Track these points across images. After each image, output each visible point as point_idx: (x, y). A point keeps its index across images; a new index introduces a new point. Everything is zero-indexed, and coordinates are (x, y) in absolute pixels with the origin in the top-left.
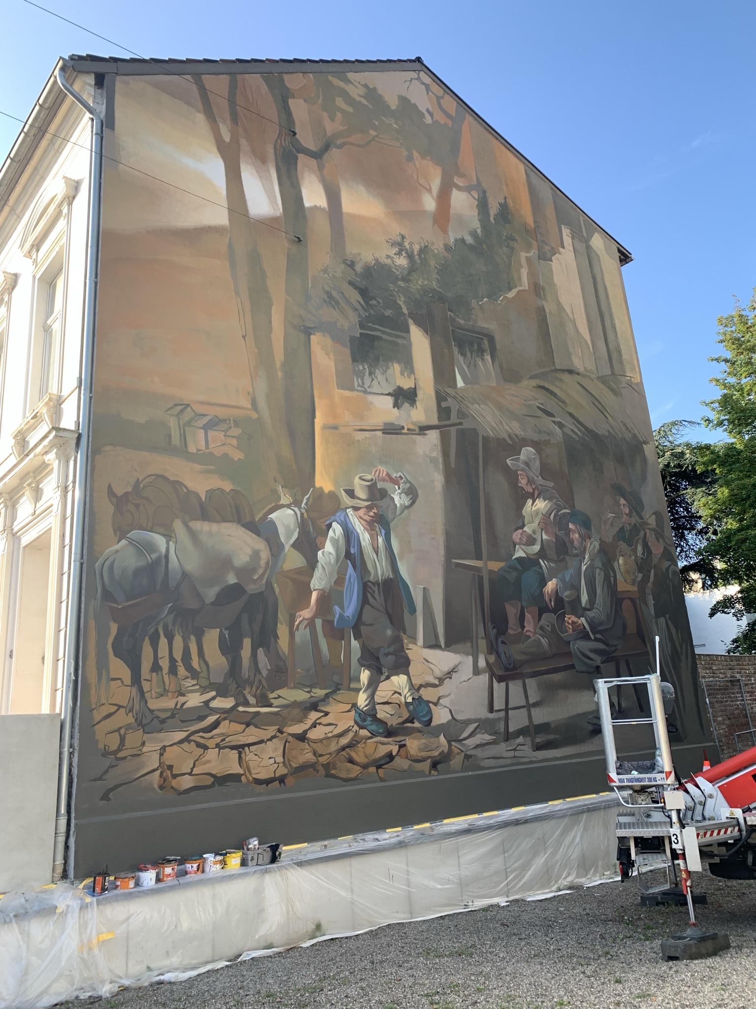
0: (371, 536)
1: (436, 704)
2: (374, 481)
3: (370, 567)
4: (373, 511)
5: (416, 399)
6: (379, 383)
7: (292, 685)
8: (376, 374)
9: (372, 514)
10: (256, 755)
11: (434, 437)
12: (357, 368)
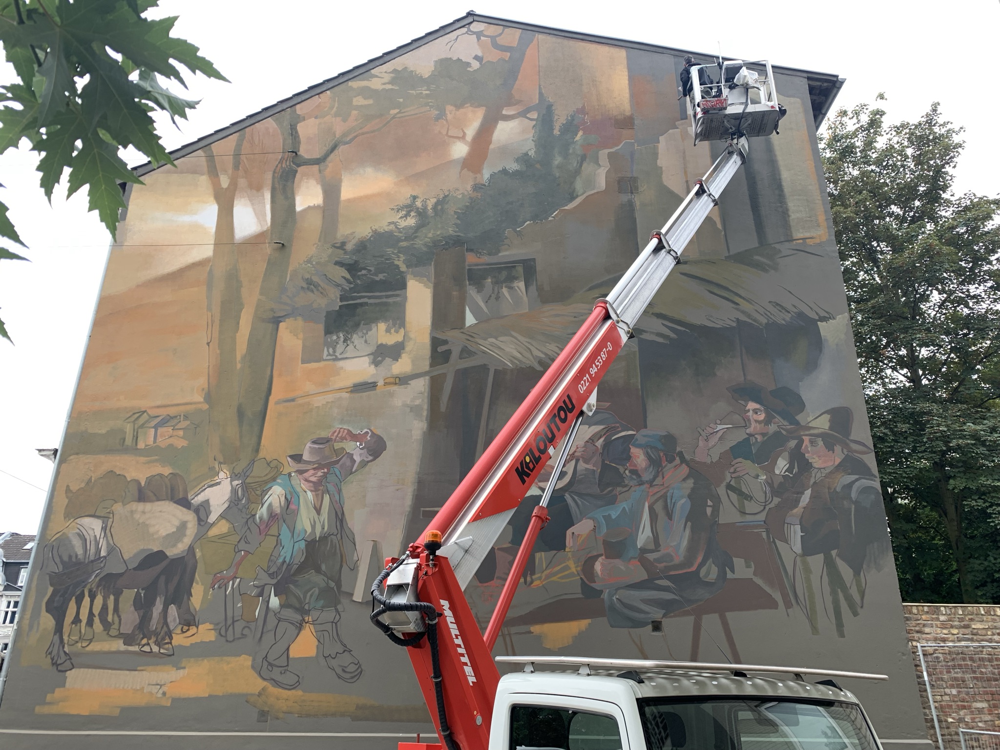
0: (316, 496)
3: (308, 525)
4: (323, 471)
5: (402, 351)
9: (320, 474)
11: (421, 385)
12: (329, 340)
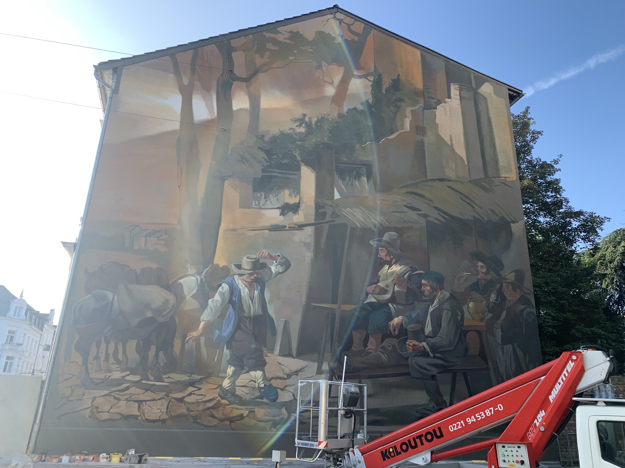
0: (250, 290)
1: (282, 390)
2: (258, 259)
3: (245, 308)
4: (254, 276)
5: (299, 209)
6: (271, 202)
7: (179, 372)
8: (270, 198)
9: (252, 278)
10: (149, 406)
11: (310, 230)
12: (256, 196)
